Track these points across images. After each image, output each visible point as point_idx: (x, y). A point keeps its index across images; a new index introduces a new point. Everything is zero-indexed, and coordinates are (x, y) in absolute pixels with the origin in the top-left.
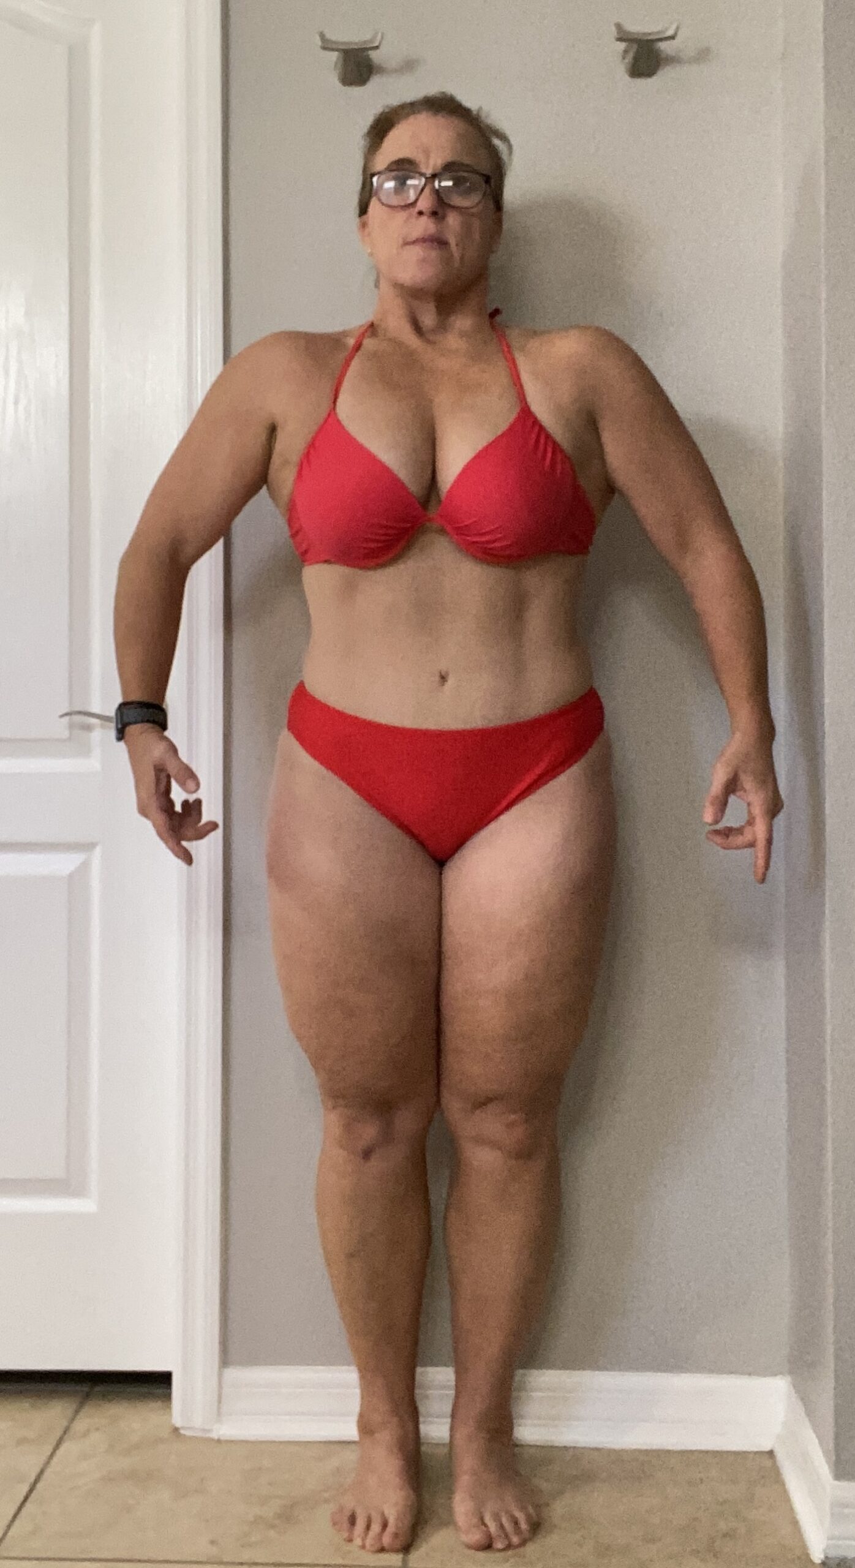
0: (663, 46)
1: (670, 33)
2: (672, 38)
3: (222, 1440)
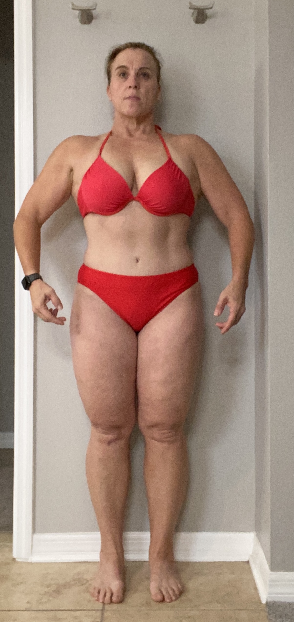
0: (207, 11)
2: (211, 8)
3: (33, 562)
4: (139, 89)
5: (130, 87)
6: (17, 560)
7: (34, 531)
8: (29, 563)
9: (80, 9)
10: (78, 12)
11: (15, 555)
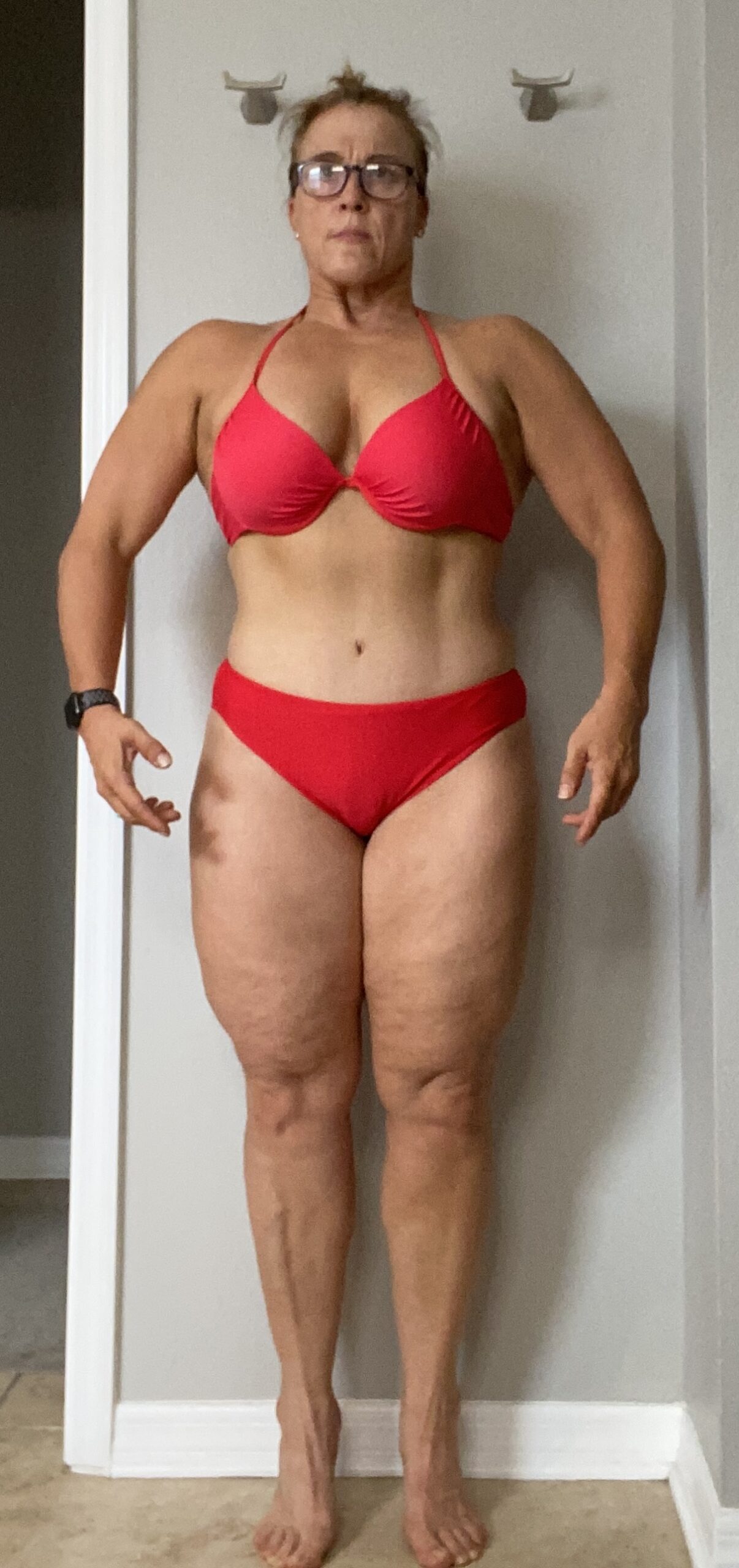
0: (557, 90)
1: (565, 79)
2: (566, 83)
3: (113, 1477)
4: (368, 210)
5: (344, 207)
6: (74, 1470)
7: (117, 1396)
8: (103, 1478)
9: (247, 86)
10: (239, 96)
11: (68, 1457)
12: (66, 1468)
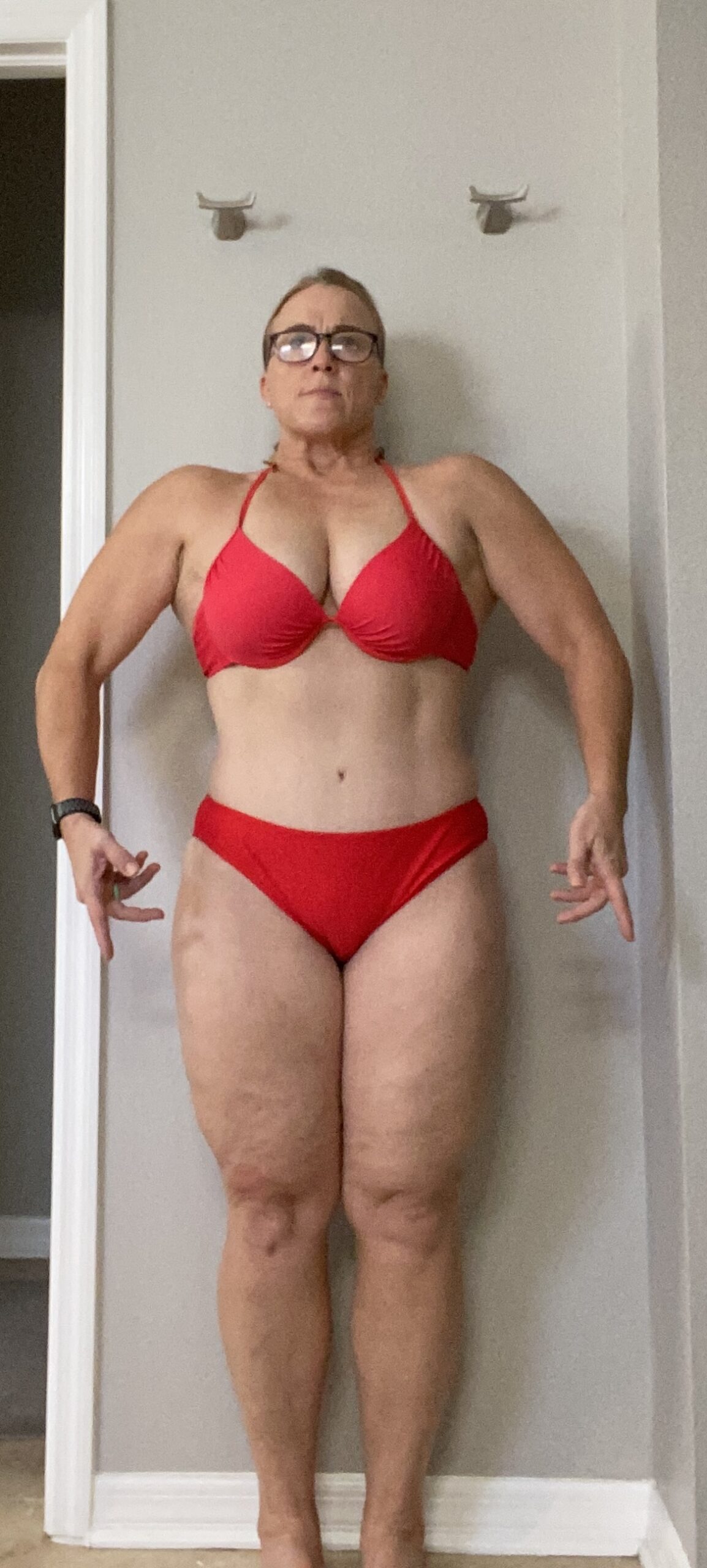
0: (514, 205)
1: (521, 195)
2: (522, 200)
3: (94, 1546)
4: (337, 372)
5: (316, 369)
6: (55, 1540)
7: (98, 1466)
8: (84, 1548)
9: (219, 206)
10: (211, 214)
11: (49, 1528)
12: (47, 1537)
